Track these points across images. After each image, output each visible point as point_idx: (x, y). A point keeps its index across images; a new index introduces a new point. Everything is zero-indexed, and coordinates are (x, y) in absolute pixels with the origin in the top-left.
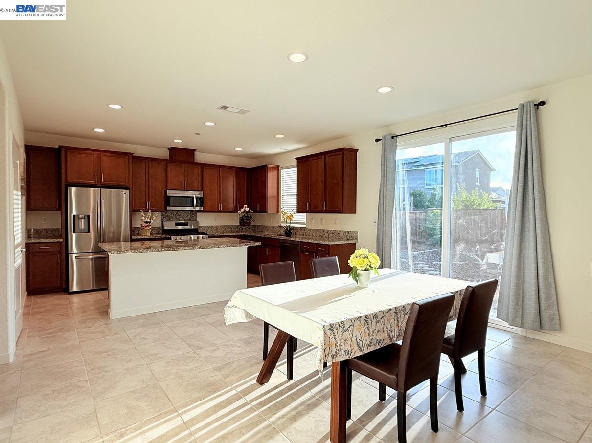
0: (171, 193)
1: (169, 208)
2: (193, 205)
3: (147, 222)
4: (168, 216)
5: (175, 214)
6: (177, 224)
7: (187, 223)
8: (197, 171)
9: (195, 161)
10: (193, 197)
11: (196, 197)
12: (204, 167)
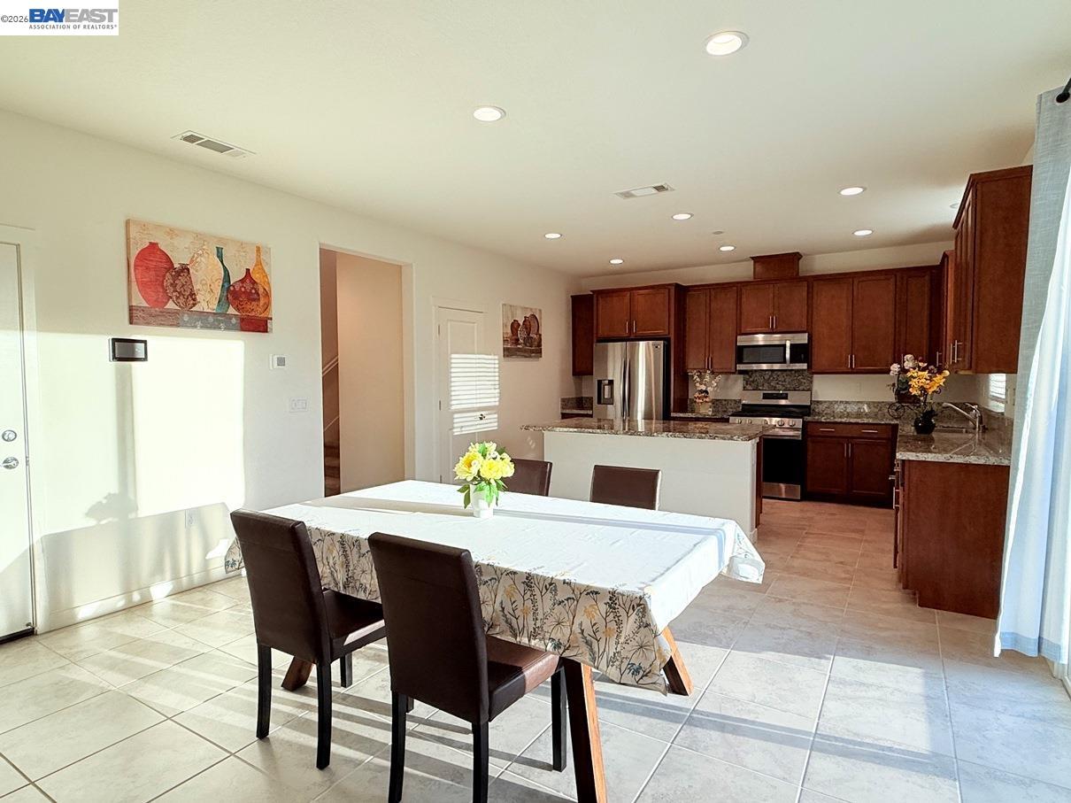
0: (742, 341)
1: (741, 367)
2: (785, 362)
3: (701, 391)
4: (753, 382)
5: (767, 377)
6: (766, 396)
7: (787, 394)
8: (800, 293)
9: (801, 275)
10: (784, 346)
11: (791, 345)
12: (815, 284)
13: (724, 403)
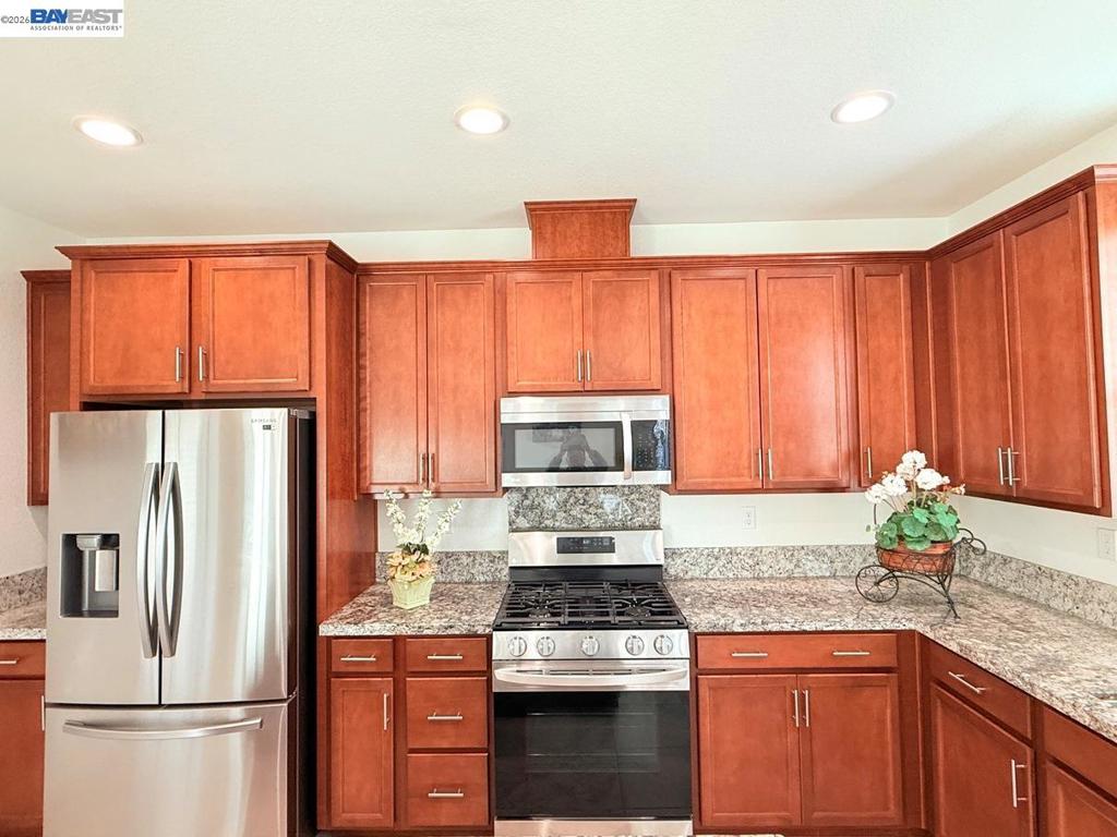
1: (508, 480)
2: (619, 466)
3: (408, 549)
4: (532, 508)
6: (565, 546)
7: (614, 541)
8: (643, 298)
10: (618, 426)
11: (634, 424)
12: (677, 277)
13: (465, 560)
